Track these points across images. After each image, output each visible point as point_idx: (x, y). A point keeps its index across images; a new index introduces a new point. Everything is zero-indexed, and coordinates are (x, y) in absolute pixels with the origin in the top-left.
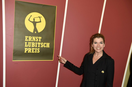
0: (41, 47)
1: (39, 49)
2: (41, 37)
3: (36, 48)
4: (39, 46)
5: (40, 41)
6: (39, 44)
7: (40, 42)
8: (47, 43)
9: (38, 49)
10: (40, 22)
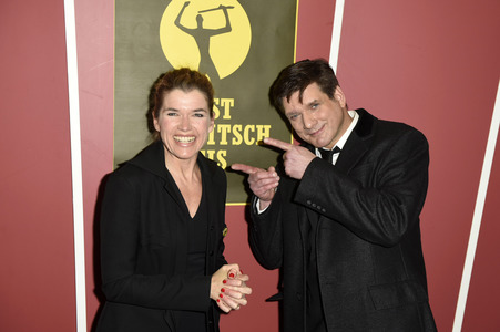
0: (234, 142)
1: (225, 153)
2: (232, 101)
3: (211, 147)
4: (224, 142)
5: (227, 116)
6: (224, 129)
7: (226, 122)
8: (260, 127)
9: (220, 152)
10: (228, 29)
